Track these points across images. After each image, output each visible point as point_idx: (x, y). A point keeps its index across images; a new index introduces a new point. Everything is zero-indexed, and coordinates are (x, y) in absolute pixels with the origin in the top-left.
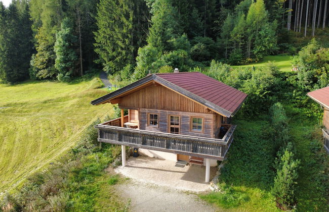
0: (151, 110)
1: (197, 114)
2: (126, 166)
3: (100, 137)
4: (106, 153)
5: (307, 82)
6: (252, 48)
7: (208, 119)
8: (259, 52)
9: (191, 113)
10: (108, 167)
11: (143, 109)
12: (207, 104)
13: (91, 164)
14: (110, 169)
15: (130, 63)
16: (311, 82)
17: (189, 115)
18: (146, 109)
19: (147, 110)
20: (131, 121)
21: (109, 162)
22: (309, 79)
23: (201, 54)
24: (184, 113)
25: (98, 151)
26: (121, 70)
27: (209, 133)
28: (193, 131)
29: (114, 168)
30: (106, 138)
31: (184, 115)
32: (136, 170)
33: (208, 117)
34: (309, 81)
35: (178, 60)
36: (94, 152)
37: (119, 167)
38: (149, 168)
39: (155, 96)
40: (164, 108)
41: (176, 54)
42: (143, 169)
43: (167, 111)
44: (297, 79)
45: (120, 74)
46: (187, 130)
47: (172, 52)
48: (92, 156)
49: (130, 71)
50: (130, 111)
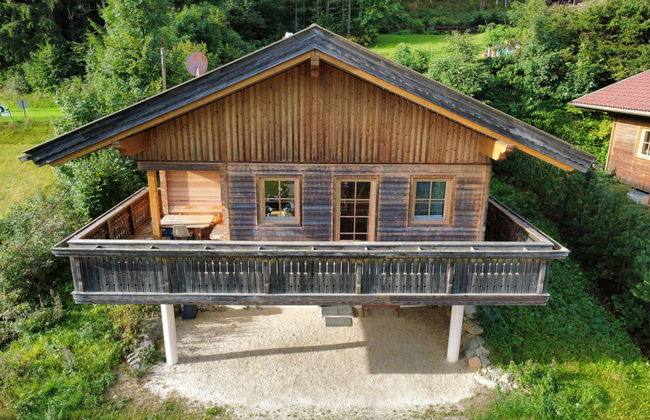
0: (271, 166)
1: (434, 169)
2: (182, 360)
3: (85, 288)
4: (86, 329)
5: (546, 77)
6: (354, 14)
7: (469, 183)
8: (370, 21)
9: (416, 168)
10: (116, 379)
11: (242, 166)
12: (517, 132)
13: (47, 385)
14: (128, 387)
15: (51, 43)
16: (555, 77)
17: (407, 175)
18: (254, 167)
19: (254, 169)
20: (175, 209)
21: (113, 357)
22: (550, 72)
23: (246, 22)
24: (393, 167)
25: (51, 326)
26: (21, 61)
27: (469, 224)
28: (416, 222)
29: (142, 376)
30: (111, 287)
31: (391, 175)
32: (225, 368)
33: (470, 175)
34: (550, 77)
35: (207, 30)
36: (35, 331)
37: (158, 369)
38: (262, 353)
39: (286, 118)
40: (320, 158)
41: (200, 14)
42: (244, 360)
43: (332, 168)
44: (521, 73)
45: (22, 72)
46: (398, 223)
47: (189, 7)
48: (36, 349)
49: (53, 64)
50: (167, 176)
